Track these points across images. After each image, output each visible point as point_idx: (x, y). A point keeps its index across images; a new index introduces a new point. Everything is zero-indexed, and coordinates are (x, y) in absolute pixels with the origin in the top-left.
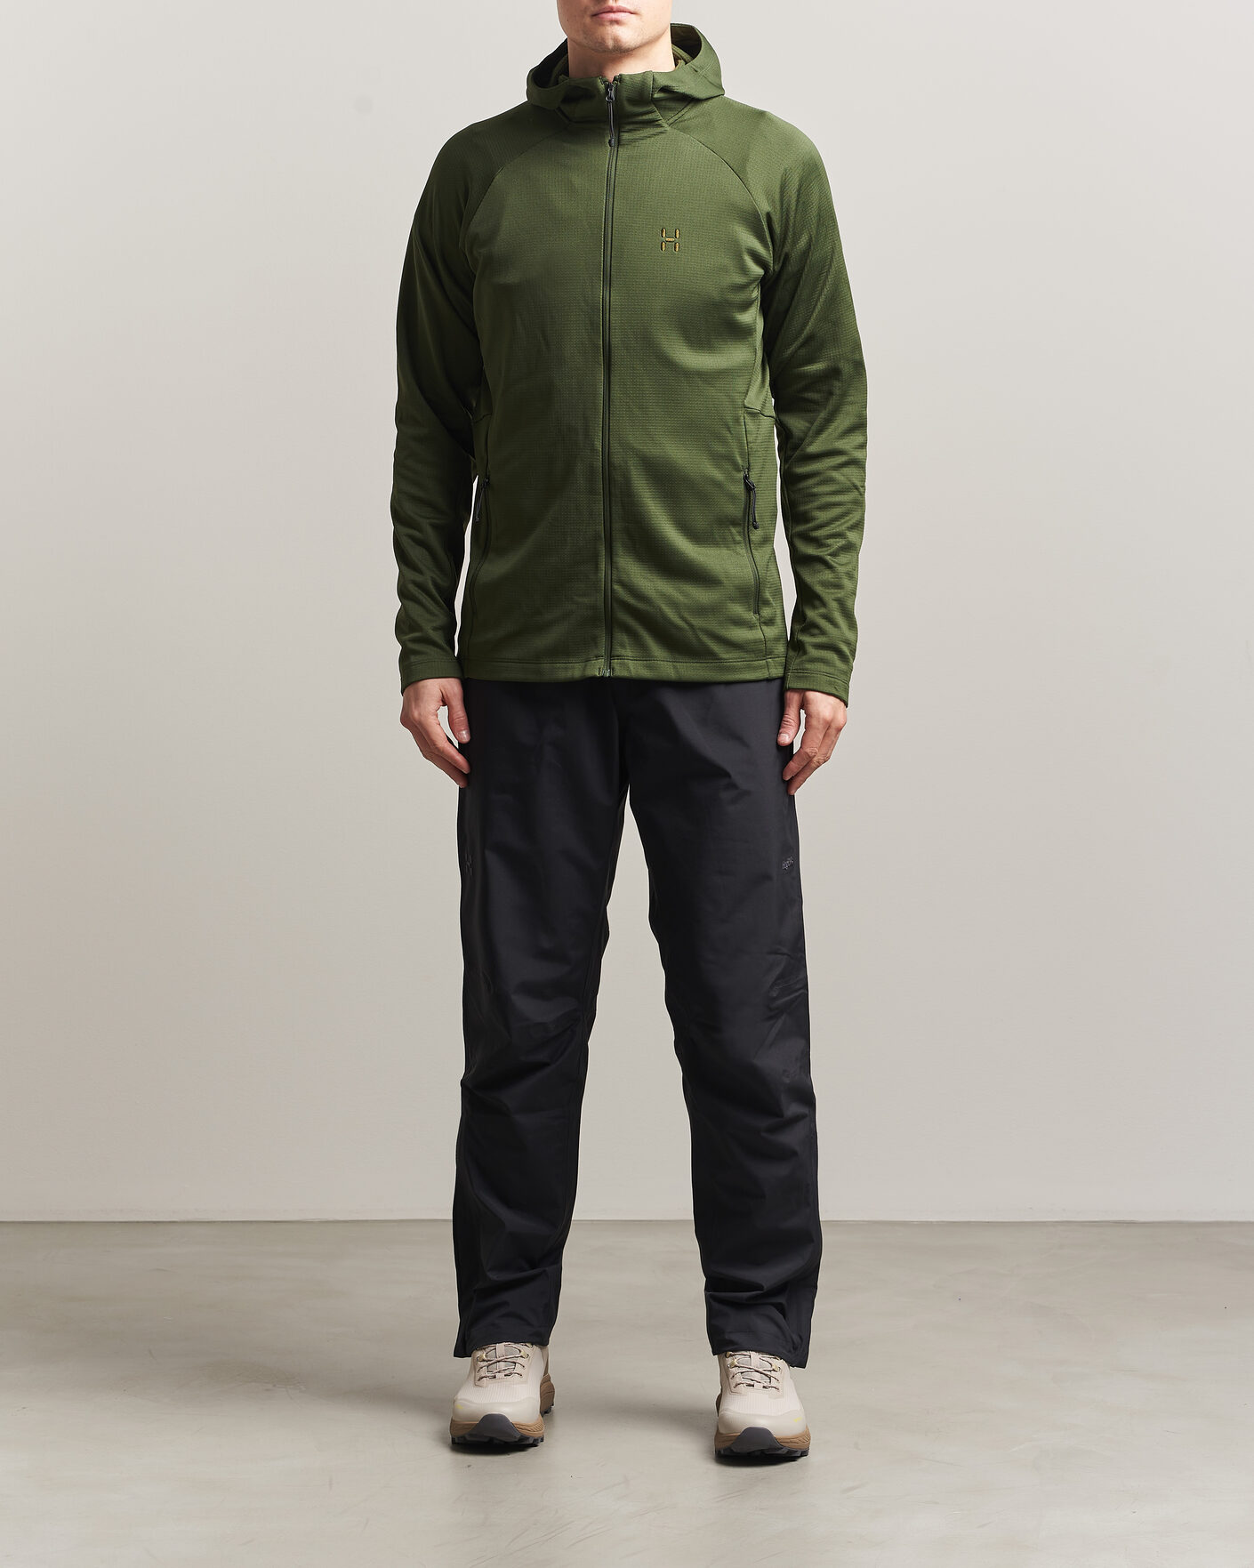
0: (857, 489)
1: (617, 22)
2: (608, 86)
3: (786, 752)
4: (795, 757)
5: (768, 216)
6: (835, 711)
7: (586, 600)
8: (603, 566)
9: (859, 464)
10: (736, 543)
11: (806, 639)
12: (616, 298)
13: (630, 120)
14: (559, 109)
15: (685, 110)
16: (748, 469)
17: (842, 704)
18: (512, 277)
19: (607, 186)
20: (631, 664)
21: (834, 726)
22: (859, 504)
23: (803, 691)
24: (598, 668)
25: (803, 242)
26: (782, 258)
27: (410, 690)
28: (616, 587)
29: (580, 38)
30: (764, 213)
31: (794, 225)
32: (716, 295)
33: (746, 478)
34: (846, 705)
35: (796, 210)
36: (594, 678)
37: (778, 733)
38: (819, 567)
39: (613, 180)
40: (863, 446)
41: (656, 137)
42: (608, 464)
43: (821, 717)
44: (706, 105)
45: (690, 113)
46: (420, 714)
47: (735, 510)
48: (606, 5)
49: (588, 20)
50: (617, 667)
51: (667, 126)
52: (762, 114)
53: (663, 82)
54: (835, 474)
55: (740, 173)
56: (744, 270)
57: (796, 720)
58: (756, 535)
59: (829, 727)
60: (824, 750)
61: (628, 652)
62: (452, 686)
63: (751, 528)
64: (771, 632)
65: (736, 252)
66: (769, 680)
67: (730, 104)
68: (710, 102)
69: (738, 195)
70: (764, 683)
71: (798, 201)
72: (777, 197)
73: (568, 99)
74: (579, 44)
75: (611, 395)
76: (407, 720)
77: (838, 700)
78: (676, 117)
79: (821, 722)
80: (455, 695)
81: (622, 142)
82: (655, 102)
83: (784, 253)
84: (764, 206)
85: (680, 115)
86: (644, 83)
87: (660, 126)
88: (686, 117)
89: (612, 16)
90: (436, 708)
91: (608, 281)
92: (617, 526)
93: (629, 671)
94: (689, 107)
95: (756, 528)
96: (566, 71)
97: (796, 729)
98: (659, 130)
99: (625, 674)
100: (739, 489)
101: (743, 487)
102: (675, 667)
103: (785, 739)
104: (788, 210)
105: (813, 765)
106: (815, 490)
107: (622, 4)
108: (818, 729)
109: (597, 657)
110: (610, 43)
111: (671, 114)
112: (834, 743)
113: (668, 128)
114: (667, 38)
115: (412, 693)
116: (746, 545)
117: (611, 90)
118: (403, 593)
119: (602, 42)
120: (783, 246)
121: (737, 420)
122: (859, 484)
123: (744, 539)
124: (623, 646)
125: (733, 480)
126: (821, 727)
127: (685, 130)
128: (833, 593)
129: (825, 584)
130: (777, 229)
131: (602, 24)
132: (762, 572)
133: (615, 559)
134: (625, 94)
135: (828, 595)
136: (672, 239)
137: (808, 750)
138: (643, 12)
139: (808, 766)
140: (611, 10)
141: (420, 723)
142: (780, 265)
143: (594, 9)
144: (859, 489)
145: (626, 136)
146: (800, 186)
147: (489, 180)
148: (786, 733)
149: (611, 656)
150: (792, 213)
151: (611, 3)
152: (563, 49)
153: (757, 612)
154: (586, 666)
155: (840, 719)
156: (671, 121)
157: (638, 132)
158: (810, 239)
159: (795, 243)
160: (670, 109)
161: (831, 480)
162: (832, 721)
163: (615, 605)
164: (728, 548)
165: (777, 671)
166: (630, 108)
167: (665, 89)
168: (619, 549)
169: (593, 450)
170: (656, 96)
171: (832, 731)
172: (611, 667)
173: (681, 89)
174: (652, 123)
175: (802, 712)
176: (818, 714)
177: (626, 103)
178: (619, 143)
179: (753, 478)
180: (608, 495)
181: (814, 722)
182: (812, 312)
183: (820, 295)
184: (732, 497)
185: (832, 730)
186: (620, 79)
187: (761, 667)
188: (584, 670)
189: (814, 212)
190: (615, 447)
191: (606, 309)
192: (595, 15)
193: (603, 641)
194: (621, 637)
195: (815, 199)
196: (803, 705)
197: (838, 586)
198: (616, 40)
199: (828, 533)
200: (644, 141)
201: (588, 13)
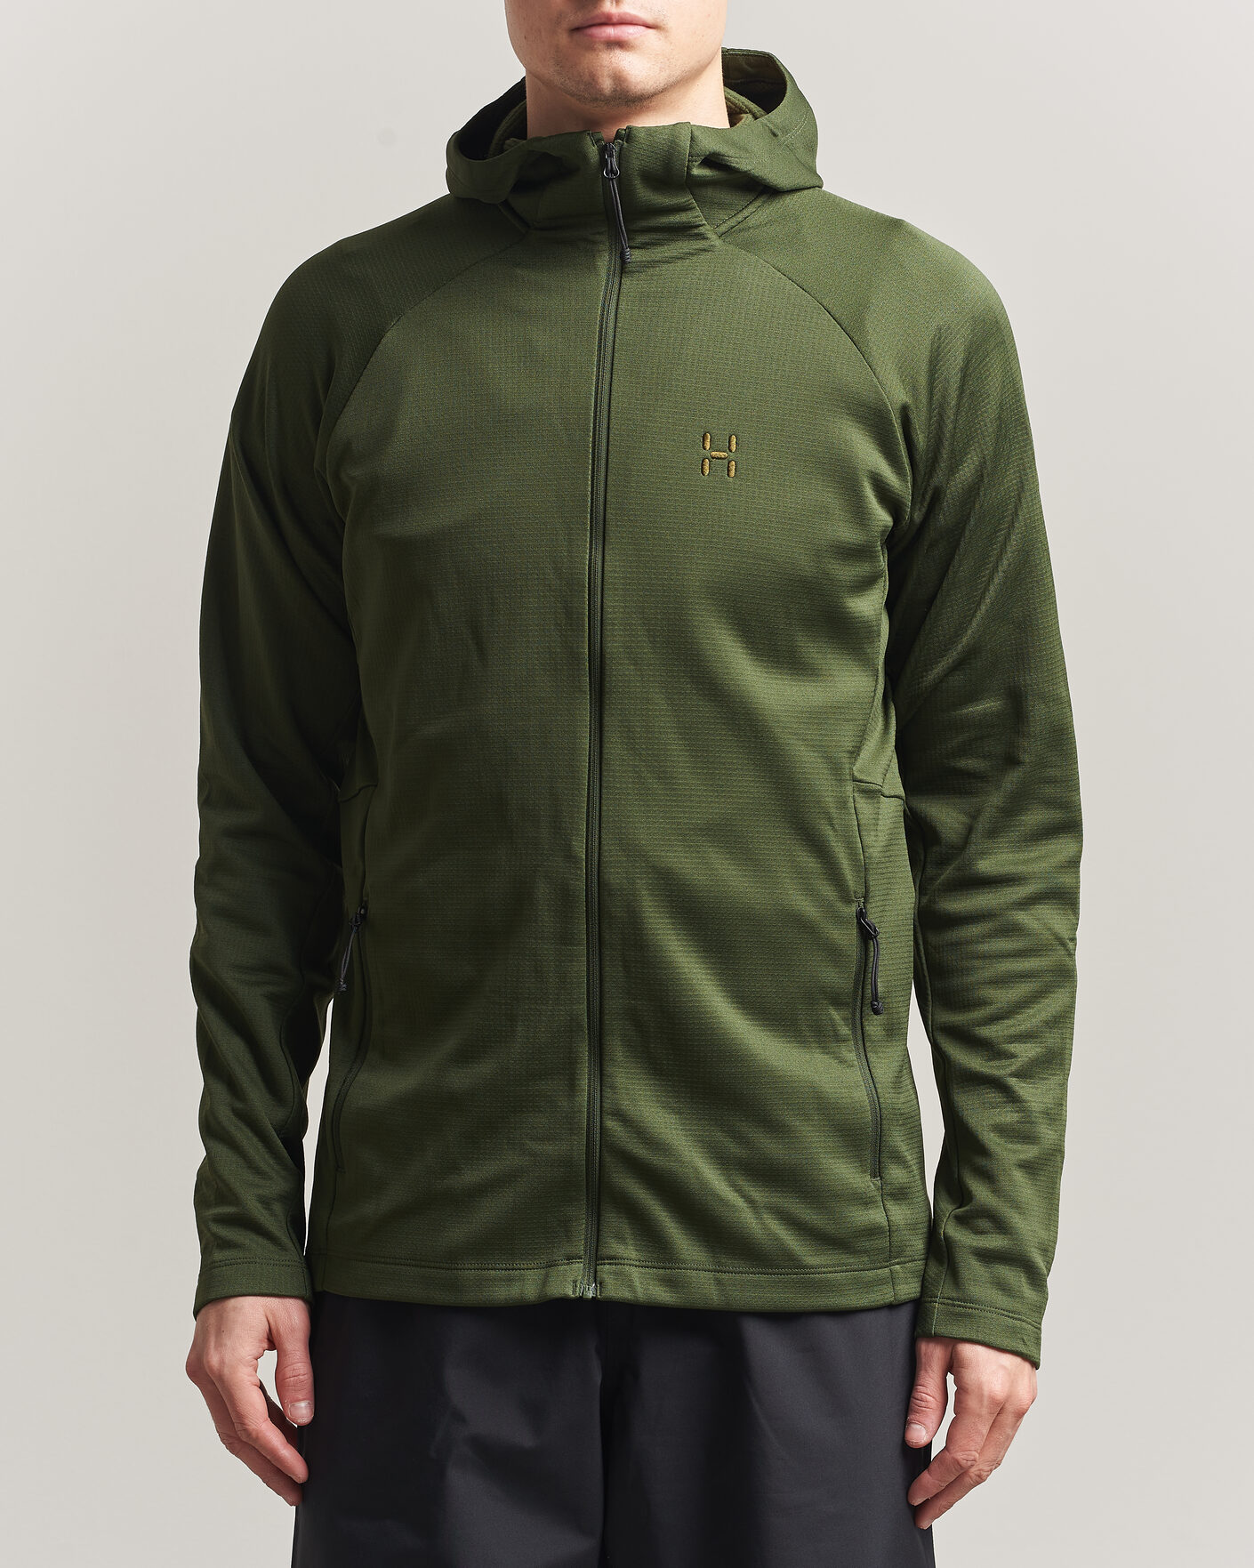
0: (1063, 944)
1: (620, 44)
2: (604, 150)
3: (918, 1458)
4: (933, 1466)
5: (904, 410)
6: (1013, 1383)
7: (549, 1148)
8: (584, 1083)
9: (1067, 899)
10: (839, 1039)
11: (963, 1238)
12: (616, 565)
13: (644, 224)
14: (506, 203)
15: (751, 209)
16: (866, 897)
17: (1027, 1366)
18: (418, 522)
19: (599, 350)
20: (635, 1274)
21: (1010, 1408)
22: (1065, 975)
23: (951, 1342)
24: (572, 1282)
25: (966, 471)
26: (931, 498)
27: (211, 1313)
28: (611, 1124)
29: (549, 71)
30: (898, 406)
31: (953, 436)
32: (805, 564)
33: (861, 915)
34: (1035, 1365)
35: (958, 405)
36: (564, 1301)
37: (905, 1424)
38: (993, 1096)
39: (610, 344)
40: (1074, 863)
41: (695, 258)
42: (599, 889)
43: (986, 1393)
44: (789, 200)
45: (759, 214)
46: (222, 1362)
47: (837, 978)
48: (598, 12)
49: (563, 39)
50: (609, 1280)
51: (714, 237)
52: (896, 225)
53: (709, 145)
54: (1022, 917)
55: (854, 332)
56: (859, 514)
57: (938, 1395)
58: (874, 1026)
59: (1001, 1412)
60: (990, 1453)
61: (629, 1251)
62: (291, 1315)
63: (867, 1010)
64: (899, 1214)
65: (845, 478)
66: (891, 1307)
67: (835, 204)
68: (796, 196)
69: (850, 372)
70: (883, 1315)
71: (962, 390)
72: (923, 380)
73: (524, 186)
74: (548, 84)
75: (605, 751)
76: (199, 1370)
77: (1018, 1360)
78: (732, 222)
79: (986, 1403)
80: (293, 1330)
81: (629, 267)
82: (693, 185)
83: (932, 485)
84: (897, 394)
85: (740, 217)
86: (673, 145)
87: (702, 237)
88: (752, 222)
89: (611, 31)
90: (255, 1352)
91: (600, 531)
92: (615, 1003)
93: (631, 1287)
94: (757, 204)
95: (877, 1012)
96: (520, 130)
97: (938, 1413)
98: (701, 244)
99: (621, 1293)
100: (847, 938)
101: (855, 931)
102: (719, 1282)
103: (919, 1434)
104: (942, 407)
105: (967, 1480)
106: (984, 947)
107: (628, 8)
108: (980, 1416)
109: (570, 1258)
110: (607, 85)
111: (723, 215)
112: (1010, 1438)
113: (718, 242)
114: (716, 73)
115: (212, 1320)
116: (856, 1043)
117: (611, 156)
118: (210, 1128)
119: (592, 81)
120: (931, 476)
121: (842, 804)
122: (1066, 935)
123: (854, 1033)
124: (621, 1239)
125: (838, 920)
126: (984, 1411)
127: (748, 246)
128: (1015, 1152)
129: (1001, 1130)
130: (921, 439)
131: (591, 47)
132: (887, 1096)
133: (609, 1069)
134: (635, 164)
135: (1007, 1153)
136: (722, 454)
137: (960, 1456)
138: (671, 23)
139: (960, 1480)
140: (608, 21)
141: (221, 1377)
142: (924, 510)
143: (575, 18)
144: (1066, 944)
145: (635, 256)
146: (967, 362)
147: (374, 339)
148: (920, 1423)
149: (597, 1257)
150: (950, 413)
151: (608, 7)
152: (517, 92)
153: (878, 1172)
154: (547, 1276)
155: (1023, 1392)
156: (723, 228)
157: (660, 249)
158: (983, 464)
159: (953, 469)
160: (722, 206)
161: (1013, 930)
162: (1008, 1398)
163: (608, 1159)
164: (825, 1049)
165: (908, 1289)
166: (645, 195)
167: (712, 161)
168: (617, 1050)
169: (570, 856)
170: (696, 172)
171: (1008, 1418)
172: (597, 1279)
173: (743, 164)
174: (686, 231)
175: (950, 1378)
176: (980, 1387)
177: (638, 183)
178: (623, 268)
179: (873, 918)
180: (598, 944)
181: (972, 1402)
182: (979, 604)
183: (995, 569)
184: (833, 953)
185: (1006, 1416)
186: (628, 135)
187: (880, 1282)
188: (545, 1282)
189: (990, 411)
190: (612, 851)
191: (597, 586)
192: (577, 30)
193: (581, 1228)
194: (614, 1221)
195: (994, 385)
196: (953, 1365)
197: (1029, 1138)
198: (618, 78)
199: (1012, 1031)
200: (671, 267)
201: (565, 25)
